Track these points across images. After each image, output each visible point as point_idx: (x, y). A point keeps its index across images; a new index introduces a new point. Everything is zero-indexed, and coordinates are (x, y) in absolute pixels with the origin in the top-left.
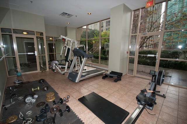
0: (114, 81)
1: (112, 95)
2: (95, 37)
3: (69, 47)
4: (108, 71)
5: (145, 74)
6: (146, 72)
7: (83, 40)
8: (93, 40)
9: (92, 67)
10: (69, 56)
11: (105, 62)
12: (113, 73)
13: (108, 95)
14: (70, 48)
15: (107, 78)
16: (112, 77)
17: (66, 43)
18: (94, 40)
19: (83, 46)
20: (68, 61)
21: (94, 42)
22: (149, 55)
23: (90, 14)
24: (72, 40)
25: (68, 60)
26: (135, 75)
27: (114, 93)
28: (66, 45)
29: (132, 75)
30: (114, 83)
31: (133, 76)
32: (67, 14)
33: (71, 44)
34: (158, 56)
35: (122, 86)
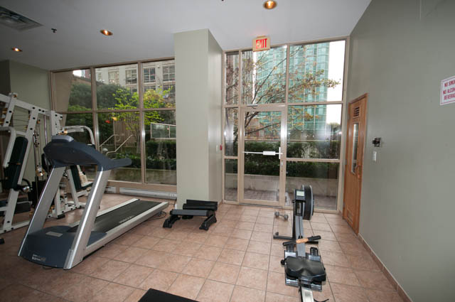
0: (200, 228)
1: (210, 277)
2: (121, 106)
3: (22, 134)
4: (176, 200)
5: (256, 193)
6: (257, 189)
7: (74, 111)
8: (113, 114)
9: (119, 194)
10: (21, 166)
11: (157, 174)
12: (191, 204)
13: (201, 281)
14: (29, 135)
15: (178, 222)
16: (191, 217)
17: (8, 118)
18: (117, 113)
19: (85, 129)
20: (19, 188)
21: (115, 119)
22: (265, 153)
23: (110, 34)
24: (37, 108)
25: (20, 182)
26: (242, 201)
27: (213, 268)
28: (6, 125)
29: (234, 203)
30: (203, 235)
31: (237, 203)
32: (12, 14)
33: (32, 124)
34: (282, 153)
35: (226, 239)
